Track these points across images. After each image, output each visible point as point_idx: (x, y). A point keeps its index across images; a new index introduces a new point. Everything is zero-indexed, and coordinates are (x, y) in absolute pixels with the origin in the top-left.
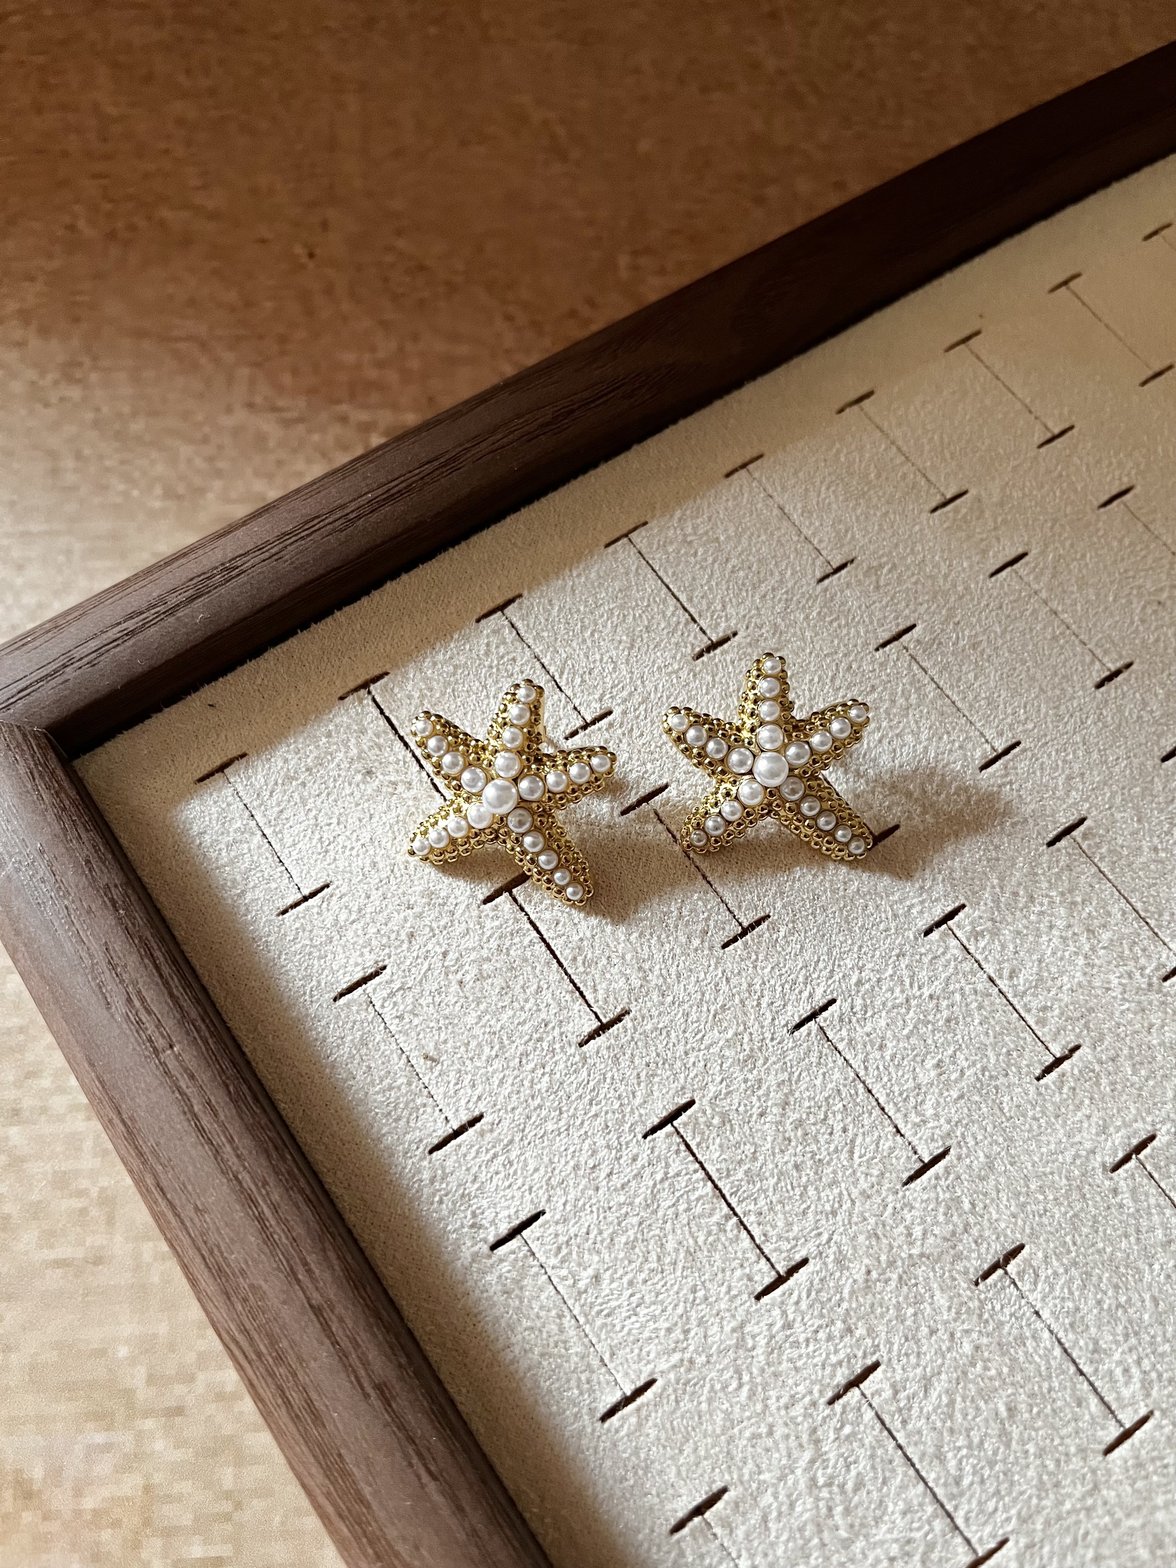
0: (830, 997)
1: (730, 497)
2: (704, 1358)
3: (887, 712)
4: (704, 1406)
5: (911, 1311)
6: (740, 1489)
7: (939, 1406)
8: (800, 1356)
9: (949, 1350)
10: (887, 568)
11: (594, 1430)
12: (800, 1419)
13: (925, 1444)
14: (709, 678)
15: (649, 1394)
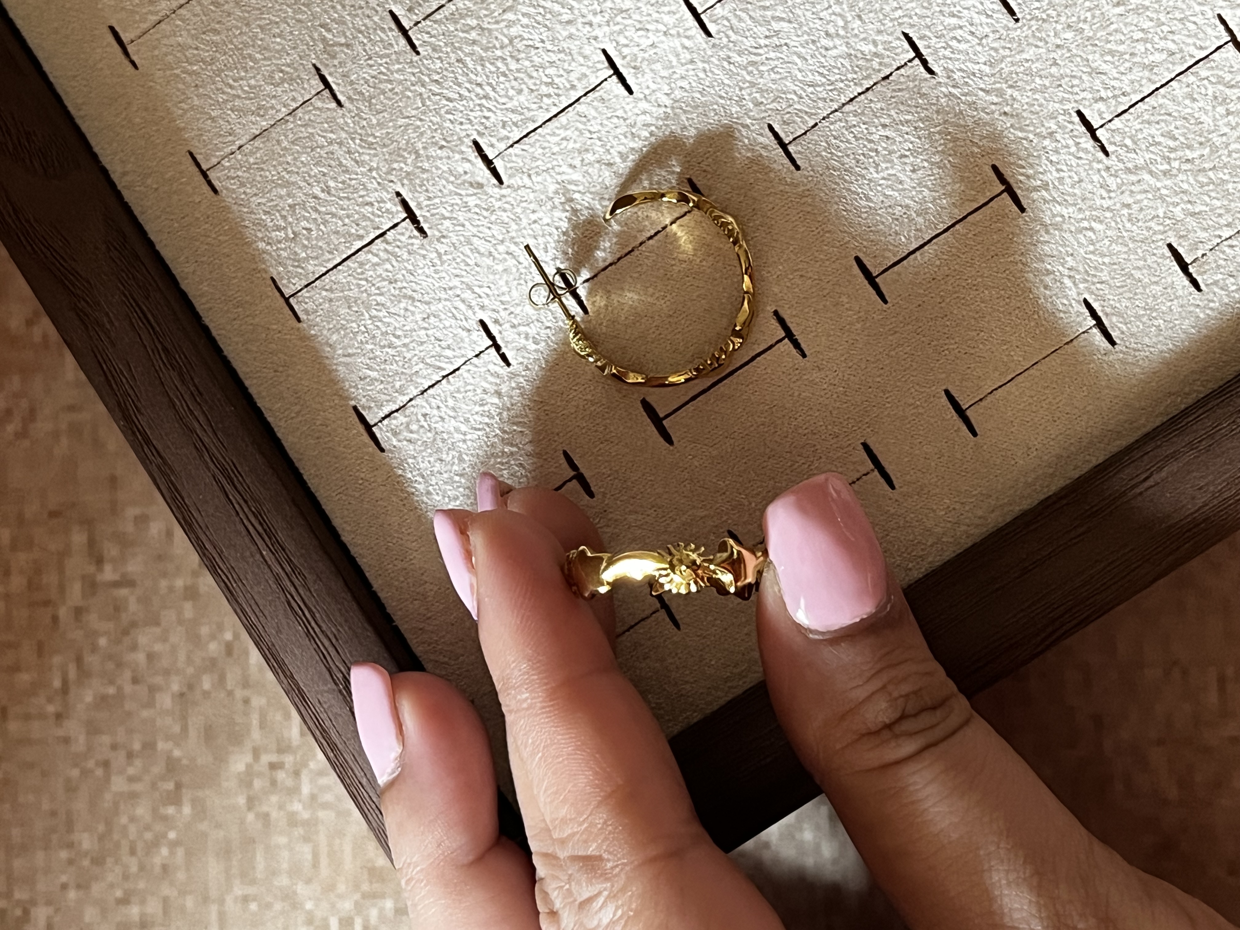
0: (767, 130)
1: (242, 190)
2: (1069, 259)
3: (486, 49)
4: (1107, 260)
5: (1037, 80)
6: (1170, 233)
7: (1113, 63)
8: (1070, 177)
9: (1069, 51)
10: (325, 33)
11: (1121, 352)
12: (1119, 181)
13: (1142, 78)
14: (447, 223)
15: (1095, 305)
